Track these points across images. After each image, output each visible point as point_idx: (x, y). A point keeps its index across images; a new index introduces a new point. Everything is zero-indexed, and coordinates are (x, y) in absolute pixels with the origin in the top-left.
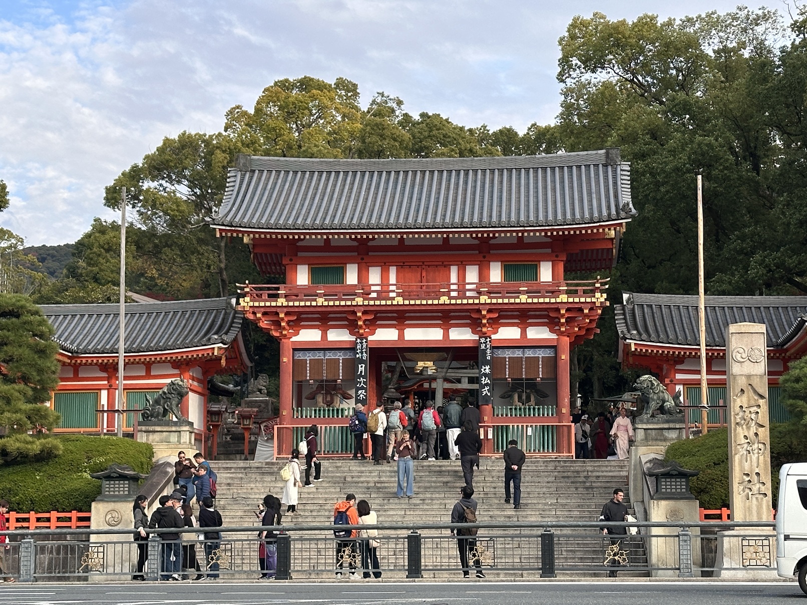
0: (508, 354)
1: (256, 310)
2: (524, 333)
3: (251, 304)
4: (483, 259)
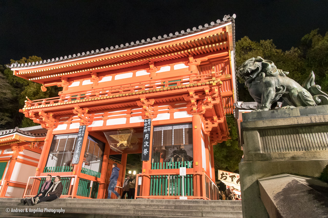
0: (163, 129)
2: (172, 116)
4: (151, 80)
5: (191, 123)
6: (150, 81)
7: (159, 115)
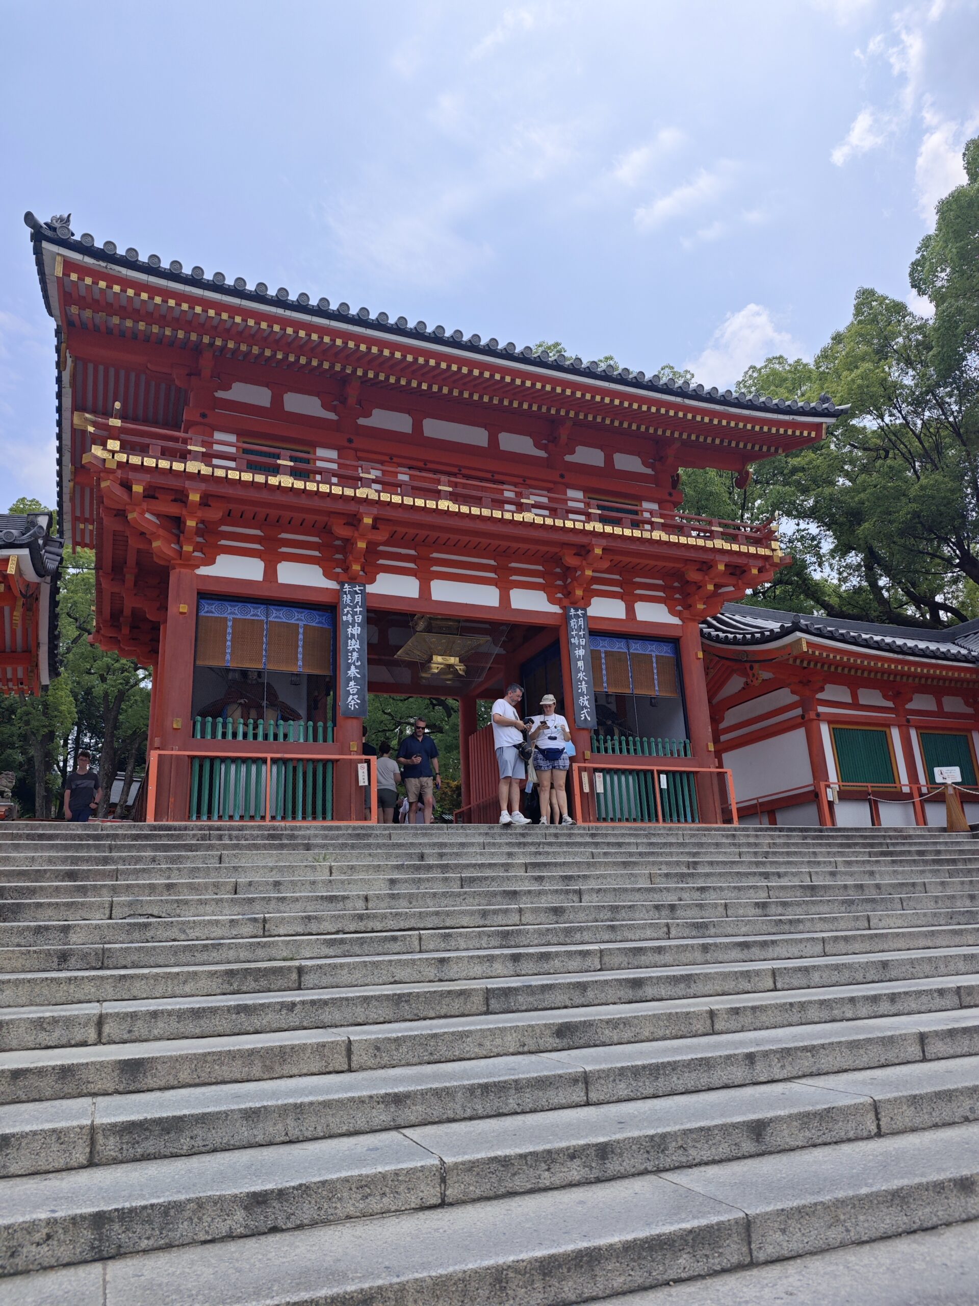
0: (604, 645)
1: (131, 475)
3: (123, 457)
4: (560, 480)
5: (674, 642)
6: (555, 483)
7: (595, 601)
